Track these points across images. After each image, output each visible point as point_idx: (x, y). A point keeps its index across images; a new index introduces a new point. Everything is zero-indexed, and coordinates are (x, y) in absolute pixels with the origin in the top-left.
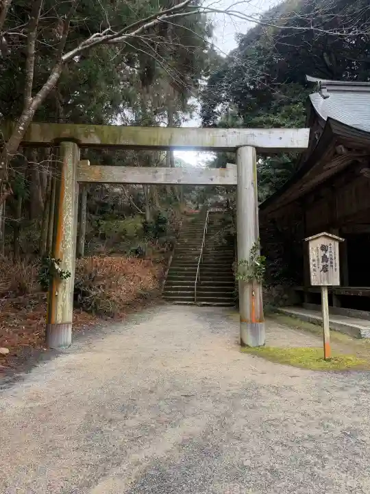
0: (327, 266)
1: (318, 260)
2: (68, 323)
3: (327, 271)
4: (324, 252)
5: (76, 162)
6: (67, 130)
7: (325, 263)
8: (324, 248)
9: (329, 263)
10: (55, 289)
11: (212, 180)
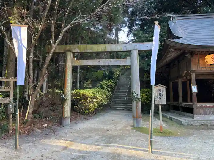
0: (161, 97)
1: (157, 95)
2: (69, 117)
3: (161, 99)
4: (159, 92)
5: (71, 59)
6: (68, 47)
7: (160, 96)
8: (160, 90)
9: (162, 96)
10: (64, 105)
11: (121, 63)
